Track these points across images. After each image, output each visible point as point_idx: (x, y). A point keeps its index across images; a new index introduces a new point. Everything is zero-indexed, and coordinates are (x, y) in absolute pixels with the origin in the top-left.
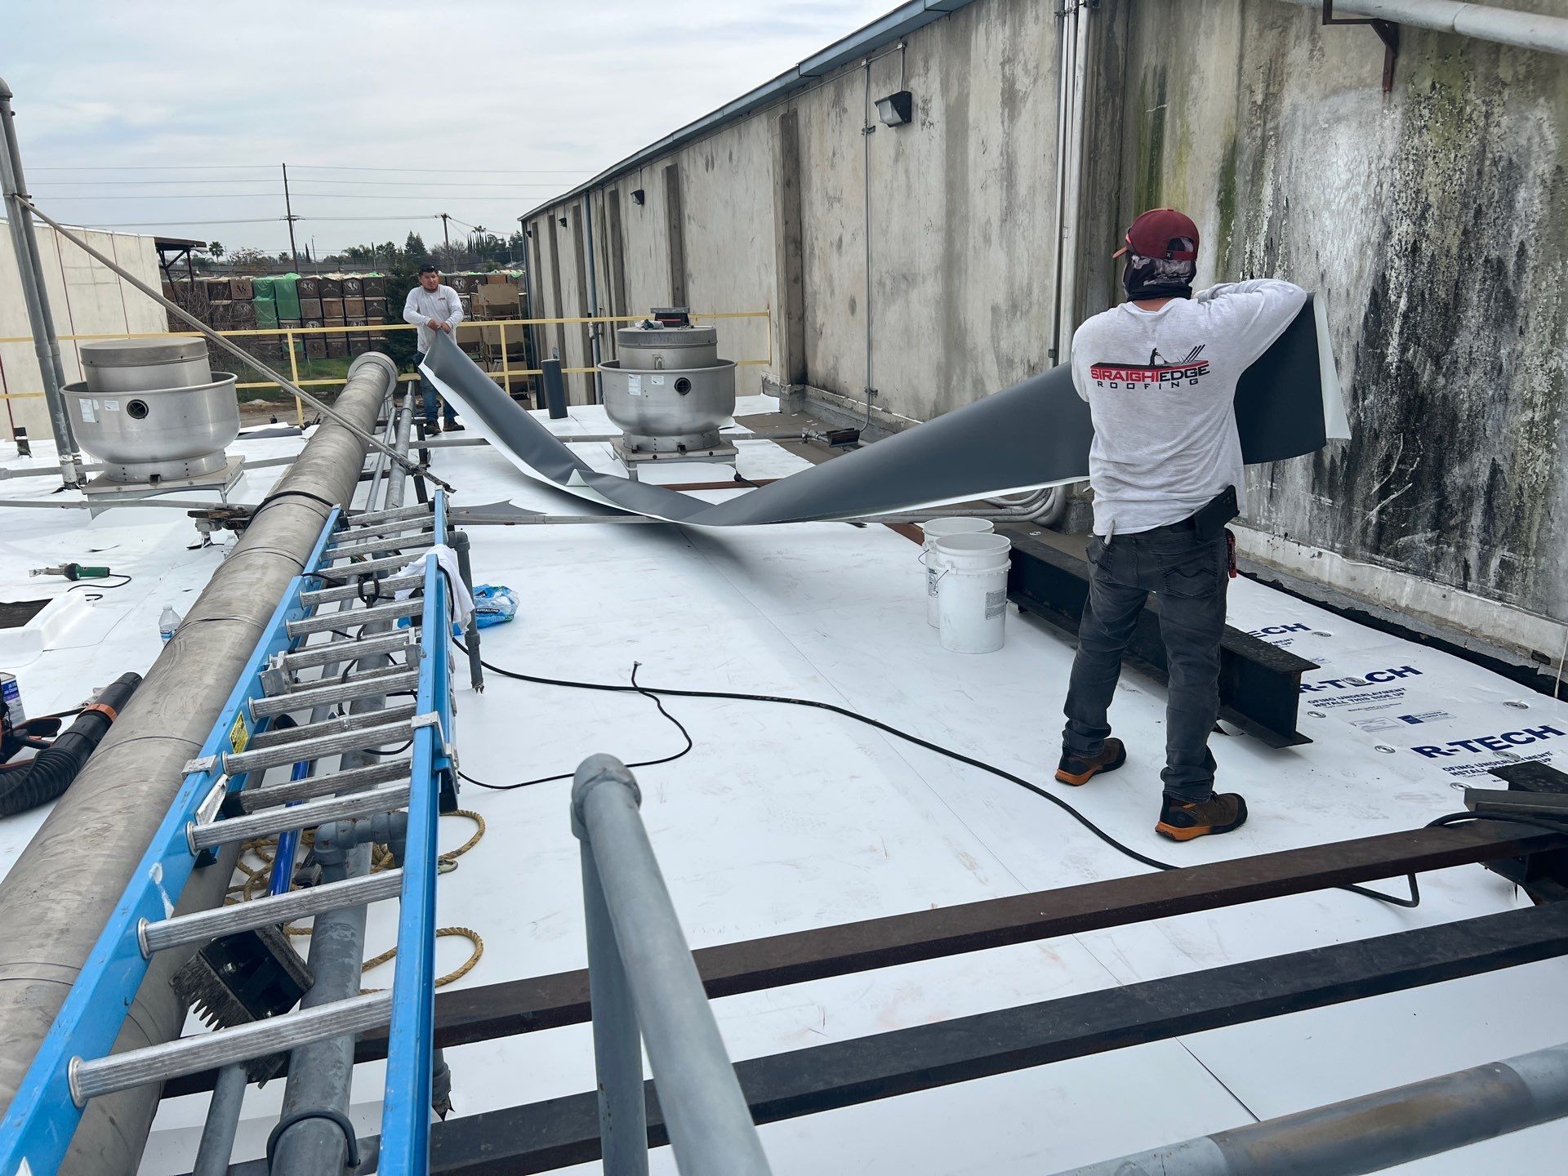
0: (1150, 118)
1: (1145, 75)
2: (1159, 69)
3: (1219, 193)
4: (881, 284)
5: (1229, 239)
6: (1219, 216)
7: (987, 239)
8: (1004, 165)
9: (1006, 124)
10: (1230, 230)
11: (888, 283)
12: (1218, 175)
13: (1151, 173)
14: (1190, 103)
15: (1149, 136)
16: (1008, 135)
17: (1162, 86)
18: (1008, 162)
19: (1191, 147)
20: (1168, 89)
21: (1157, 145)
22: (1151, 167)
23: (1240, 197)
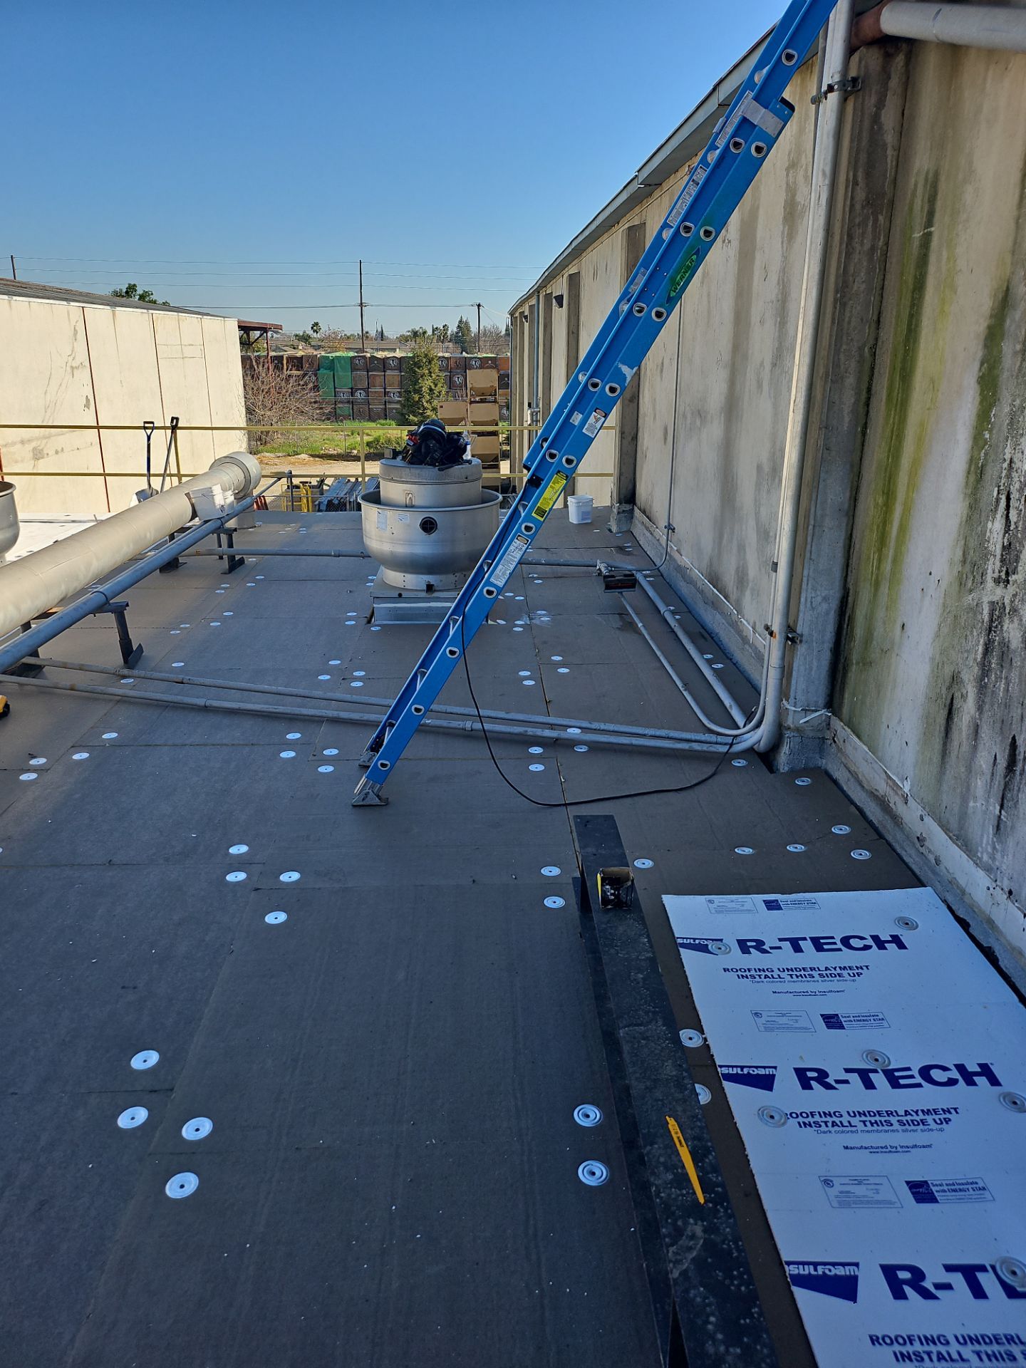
0: (916, 244)
1: (916, 185)
2: (931, 175)
3: (982, 364)
4: (684, 416)
5: (987, 436)
6: (978, 399)
7: (760, 386)
8: (780, 296)
9: (785, 245)
10: (989, 422)
11: (689, 416)
12: (982, 337)
13: (910, 324)
14: (960, 226)
15: (912, 271)
16: (785, 258)
17: (932, 199)
18: (782, 294)
19: (956, 293)
20: (939, 204)
21: (919, 286)
22: (911, 316)
23: (1006, 374)
